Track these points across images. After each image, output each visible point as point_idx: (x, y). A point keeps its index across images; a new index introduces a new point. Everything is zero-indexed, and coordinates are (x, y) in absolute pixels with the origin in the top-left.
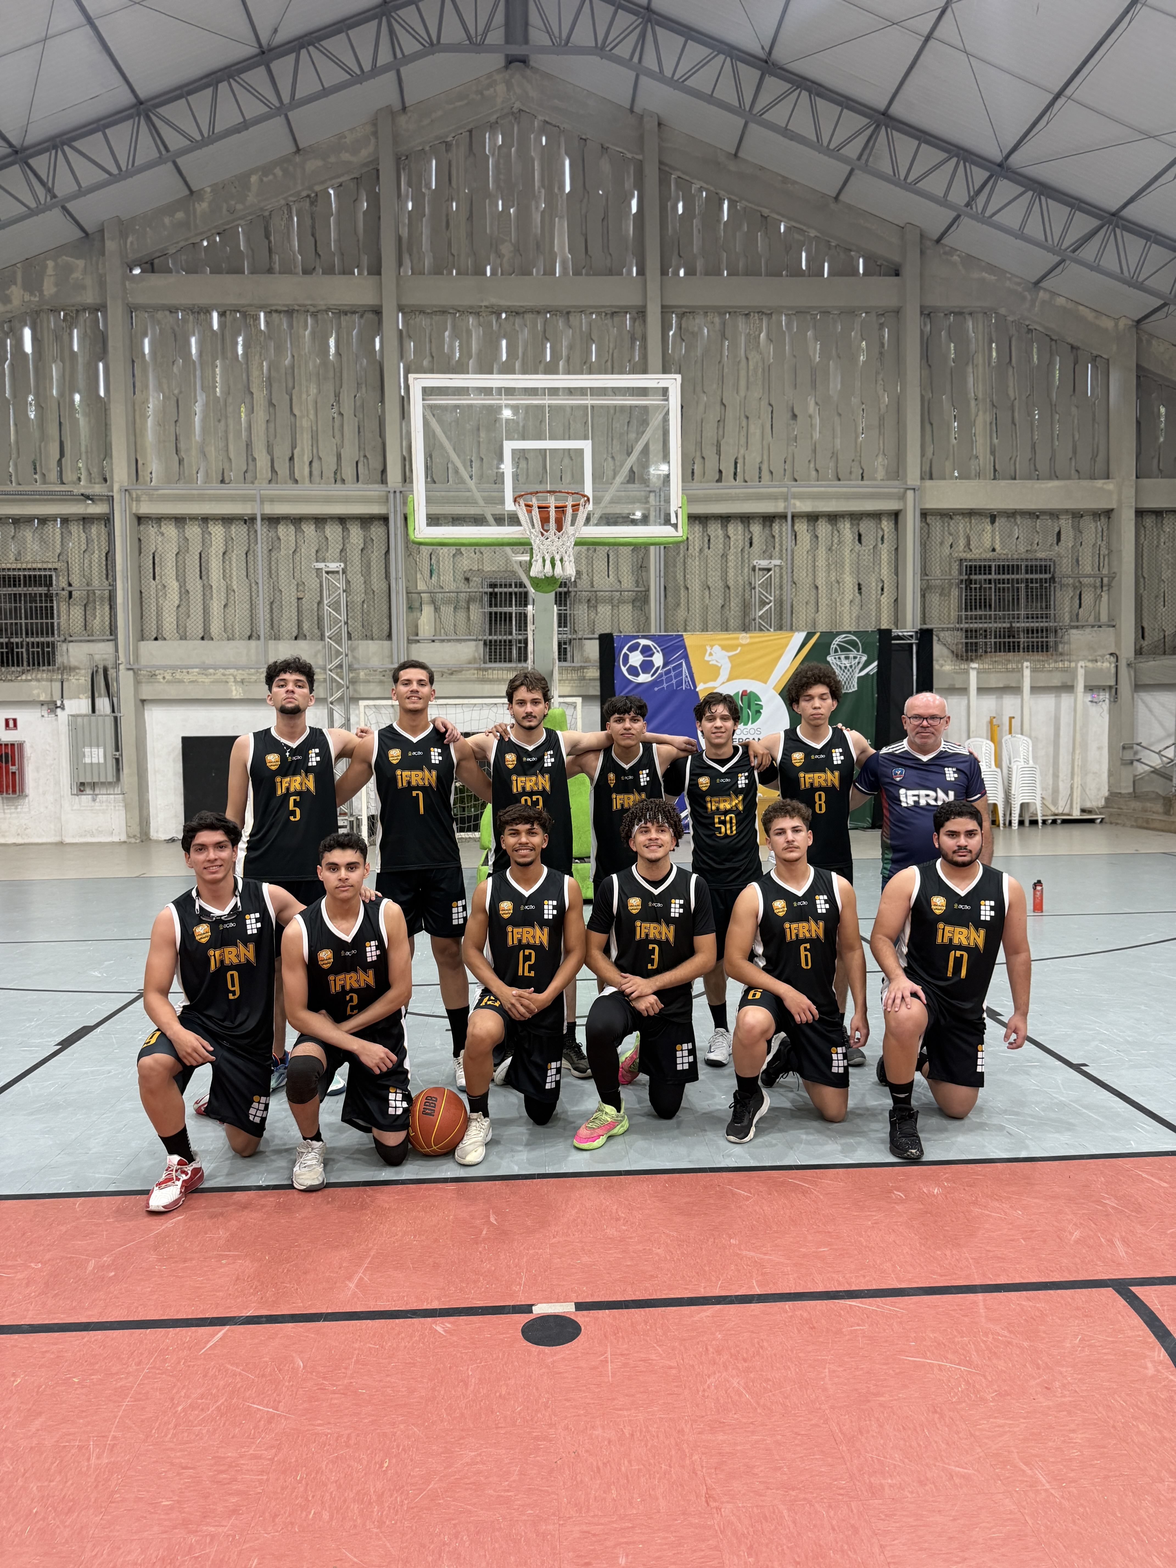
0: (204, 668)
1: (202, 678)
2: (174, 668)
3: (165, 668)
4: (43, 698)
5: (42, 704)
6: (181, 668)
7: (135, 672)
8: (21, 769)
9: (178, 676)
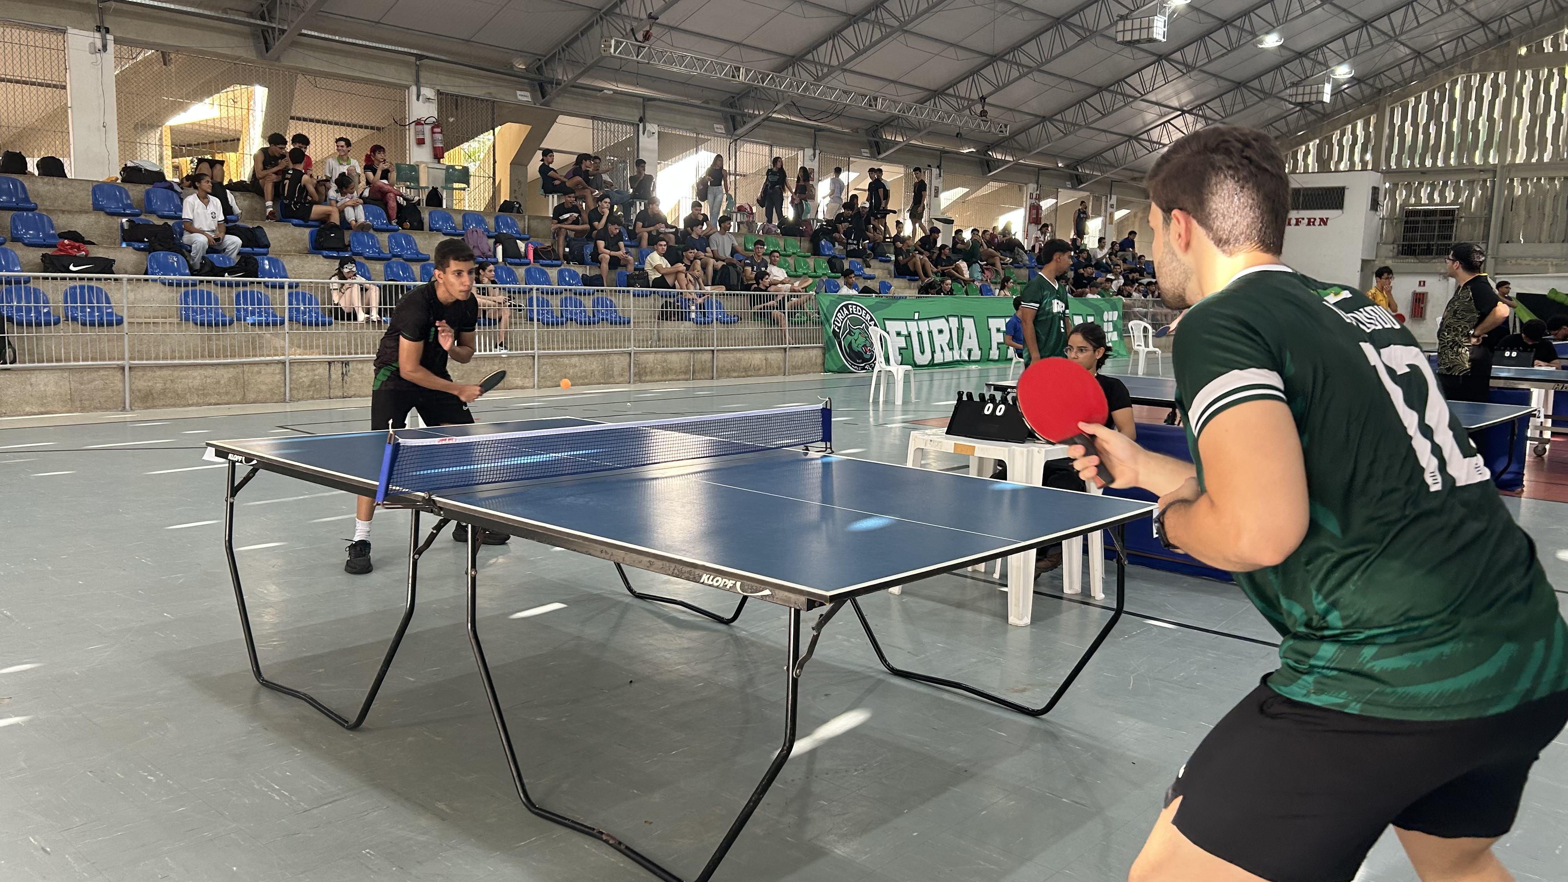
0: (1534, 258)
1: (1533, 263)
2: (1518, 258)
3: (1513, 258)
4: (1442, 271)
5: (1441, 274)
6: (1521, 258)
7: (1496, 259)
8: (1425, 306)
9: (1519, 261)
